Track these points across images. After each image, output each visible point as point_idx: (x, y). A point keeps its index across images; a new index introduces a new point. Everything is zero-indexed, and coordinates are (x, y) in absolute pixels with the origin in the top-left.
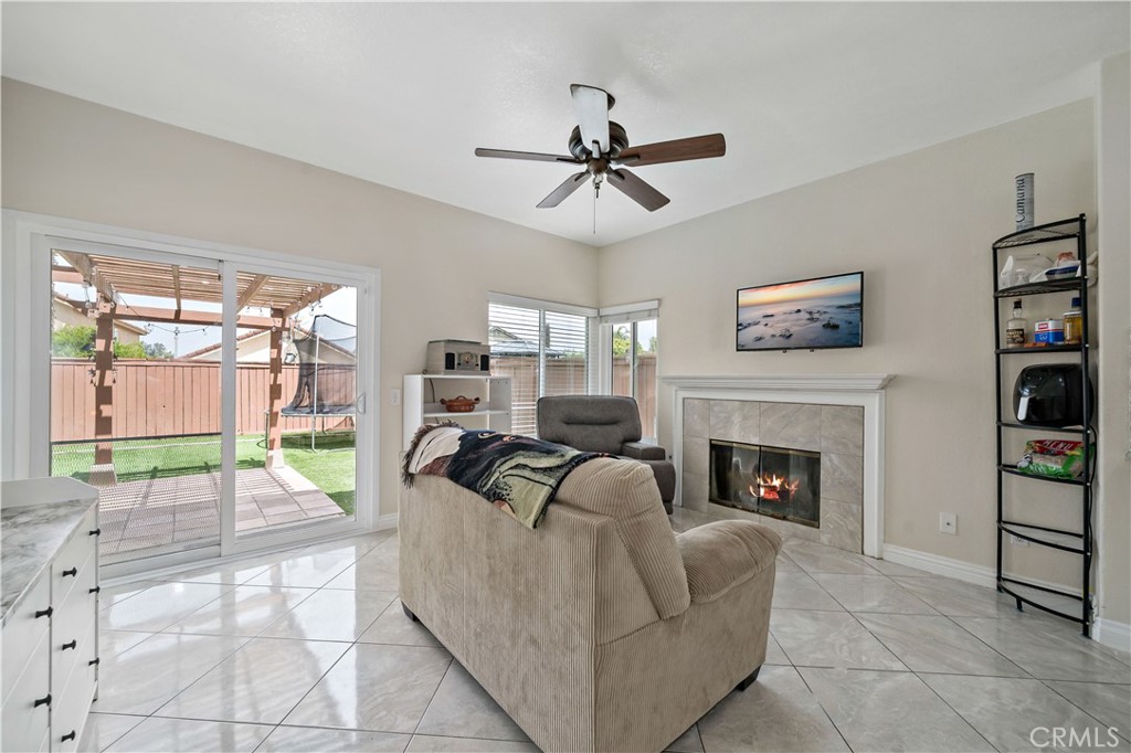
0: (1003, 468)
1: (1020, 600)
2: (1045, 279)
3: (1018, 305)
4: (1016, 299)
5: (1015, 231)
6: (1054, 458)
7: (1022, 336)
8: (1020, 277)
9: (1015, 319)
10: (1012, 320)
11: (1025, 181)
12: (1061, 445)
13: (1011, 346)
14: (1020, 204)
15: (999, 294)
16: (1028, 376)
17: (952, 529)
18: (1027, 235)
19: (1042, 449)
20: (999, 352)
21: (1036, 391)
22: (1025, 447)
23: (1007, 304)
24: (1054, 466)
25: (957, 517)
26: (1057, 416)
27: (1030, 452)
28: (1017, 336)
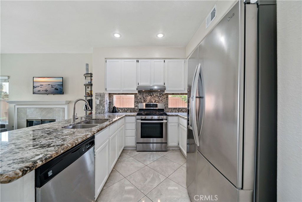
2: (88, 83)
3: (88, 88)
7: (88, 93)
9: (87, 90)
11: (87, 65)
18: (87, 75)
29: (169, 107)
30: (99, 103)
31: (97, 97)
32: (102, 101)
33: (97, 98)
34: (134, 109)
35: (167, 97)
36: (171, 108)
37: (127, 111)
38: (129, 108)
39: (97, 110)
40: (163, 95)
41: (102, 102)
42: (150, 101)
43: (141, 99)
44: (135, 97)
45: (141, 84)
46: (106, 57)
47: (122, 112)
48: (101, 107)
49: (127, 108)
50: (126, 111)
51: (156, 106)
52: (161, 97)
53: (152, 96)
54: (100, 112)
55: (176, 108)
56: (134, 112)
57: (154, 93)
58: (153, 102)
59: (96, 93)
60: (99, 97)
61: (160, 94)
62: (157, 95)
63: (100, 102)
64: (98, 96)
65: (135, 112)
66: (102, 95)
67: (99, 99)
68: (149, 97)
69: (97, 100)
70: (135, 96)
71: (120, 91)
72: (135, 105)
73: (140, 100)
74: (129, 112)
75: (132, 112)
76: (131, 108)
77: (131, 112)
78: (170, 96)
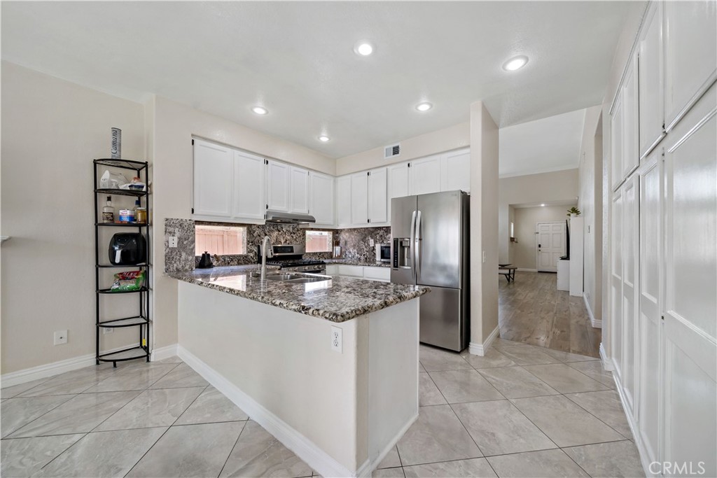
0: (99, 291)
1: (114, 361)
2: (129, 189)
3: (109, 199)
4: (108, 195)
5: (110, 158)
6: (131, 281)
7: (112, 216)
8: (114, 184)
9: (107, 206)
10: (105, 206)
11: (116, 132)
12: (132, 274)
13: (105, 221)
14: (114, 143)
15: (97, 191)
16: (118, 239)
17: (64, 341)
18: (116, 162)
19: (123, 277)
20: (97, 225)
21: (123, 247)
22: (114, 278)
23: (102, 198)
24: (130, 285)
25: (68, 331)
26: (133, 259)
27: (118, 279)
28: (109, 216)
29: (307, 252)
30: (176, 246)
31: (171, 229)
32: (185, 239)
33: (170, 233)
34: (246, 256)
35: (304, 234)
36: (309, 253)
37: (231, 263)
38: (234, 256)
39: (171, 263)
40: (298, 230)
41: (185, 243)
42: (278, 241)
43: (259, 236)
44: (248, 232)
45: (273, 208)
46: (195, 133)
47: (219, 266)
48: (184, 255)
49: (229, 256)
50: (229, 263)
51: (291, 249)
52: (294, 233)
53: (279, 231)
54: (180, 267)
55: (317, 253)
56: (245, 264)
57: (283, 225)
58: (283, 242)
59: (167, 220)
60: (177, 229)
61: (293, 229)
62: (288, 229)
63: (178, 243)
64: (175, 227)
65: (247, 264)
66: (185, 224)
67: (178, 234)
68: (276, 233)
69: (171, 238)
70: (248, 229)
71: (229, 217)
72: (247, 248)
73: (258, 238)
74: (234, 265)
75: (241, 264)
76: (240, 256)
77: (239, 264)
78: (308, 233)
